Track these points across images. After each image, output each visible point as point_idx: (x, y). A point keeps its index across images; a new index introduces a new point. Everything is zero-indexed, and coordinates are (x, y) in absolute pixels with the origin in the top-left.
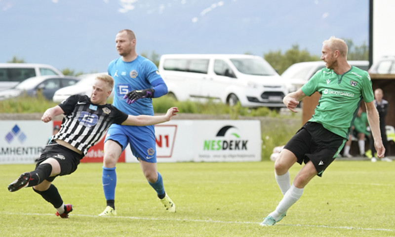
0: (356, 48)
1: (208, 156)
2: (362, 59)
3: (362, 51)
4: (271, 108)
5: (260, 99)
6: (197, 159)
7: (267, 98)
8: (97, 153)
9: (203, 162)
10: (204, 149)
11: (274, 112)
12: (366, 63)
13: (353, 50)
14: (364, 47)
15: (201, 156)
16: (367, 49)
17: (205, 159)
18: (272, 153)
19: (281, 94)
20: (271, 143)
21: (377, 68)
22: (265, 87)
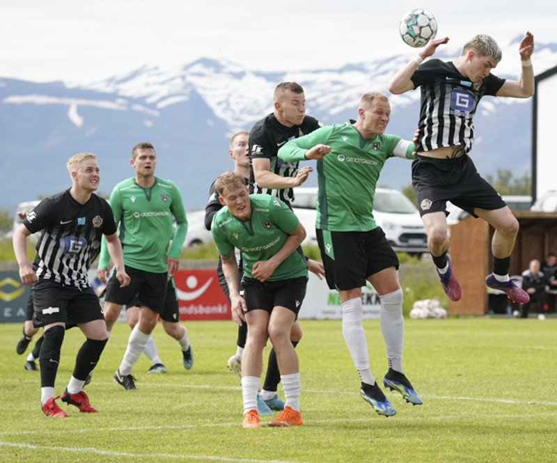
0: (517, 181)
1: (333, 313)
2: (524, 193)
3: (523, 184)
4: (412, 254)
5: (398, 242)
6: (320, 316)
7: (406, 241)
8: (198, 309)
9: (327, 319)
10: (329, 304)
11: (415, 258)
12: (528, 199)
13: (511, 182)
14: (526, 179)
15: (324, 312)
16: (530, 183)
17: (330, 316)
18: (412, 308)
19: (423, 236)
20: (412, 295)
21: (542, 205)
22: (404, 227)
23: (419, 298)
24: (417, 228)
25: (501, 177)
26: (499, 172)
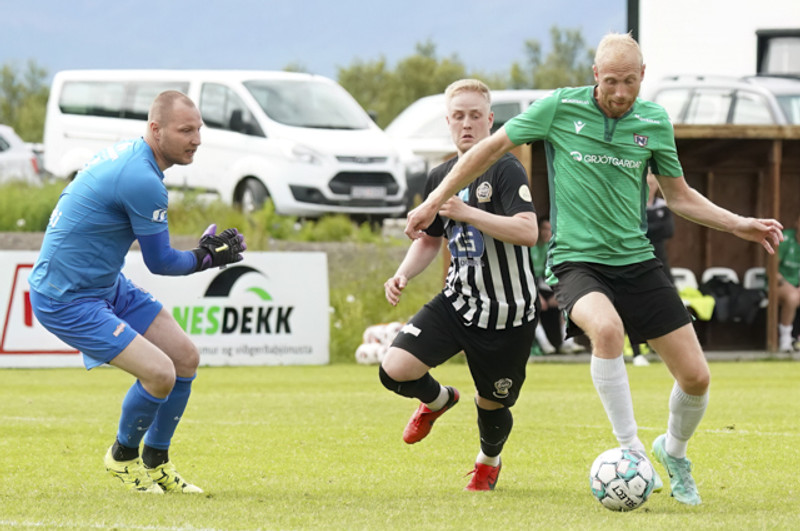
4: (359, 219)
5: (329, 194)
7: (348, 192)
11: (366, 228)
18: (360, 342)
19: (384, 179)
20: (358, 312)
22: (340, 159)
23: (375, 320)
24: (371, 160)
25: (558, 48)
26: (556, 35)
